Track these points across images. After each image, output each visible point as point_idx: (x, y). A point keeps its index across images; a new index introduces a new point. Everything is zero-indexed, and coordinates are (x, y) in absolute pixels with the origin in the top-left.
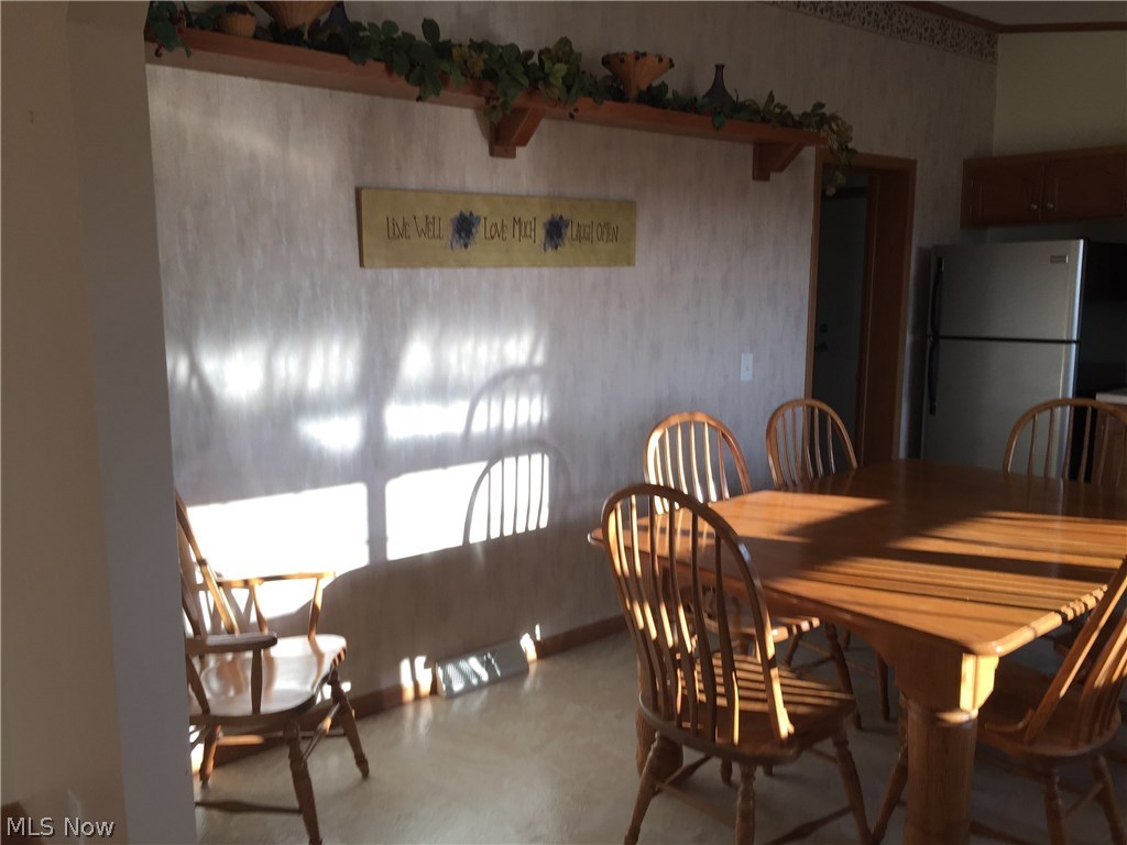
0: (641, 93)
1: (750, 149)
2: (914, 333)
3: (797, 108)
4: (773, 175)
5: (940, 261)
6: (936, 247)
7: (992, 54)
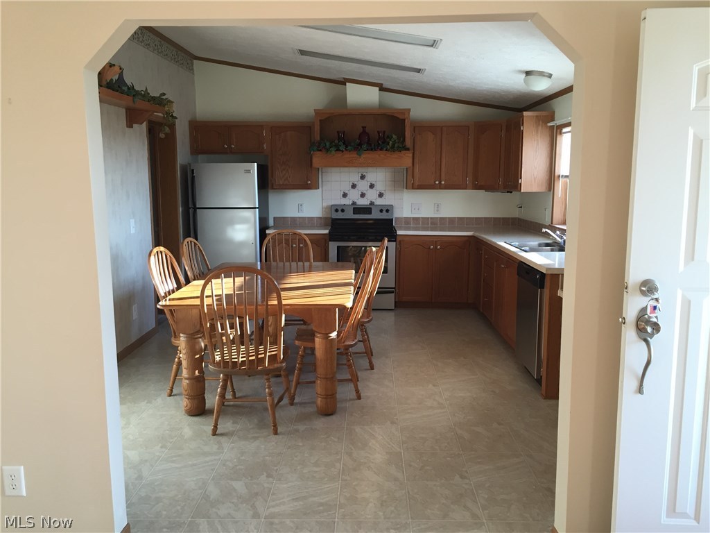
0: (107, 83)
1: (124, 110)
2: (182, 207)
4: (134, 125)
5: (193, 170)
6: (190, 164)
7: (193, 69)
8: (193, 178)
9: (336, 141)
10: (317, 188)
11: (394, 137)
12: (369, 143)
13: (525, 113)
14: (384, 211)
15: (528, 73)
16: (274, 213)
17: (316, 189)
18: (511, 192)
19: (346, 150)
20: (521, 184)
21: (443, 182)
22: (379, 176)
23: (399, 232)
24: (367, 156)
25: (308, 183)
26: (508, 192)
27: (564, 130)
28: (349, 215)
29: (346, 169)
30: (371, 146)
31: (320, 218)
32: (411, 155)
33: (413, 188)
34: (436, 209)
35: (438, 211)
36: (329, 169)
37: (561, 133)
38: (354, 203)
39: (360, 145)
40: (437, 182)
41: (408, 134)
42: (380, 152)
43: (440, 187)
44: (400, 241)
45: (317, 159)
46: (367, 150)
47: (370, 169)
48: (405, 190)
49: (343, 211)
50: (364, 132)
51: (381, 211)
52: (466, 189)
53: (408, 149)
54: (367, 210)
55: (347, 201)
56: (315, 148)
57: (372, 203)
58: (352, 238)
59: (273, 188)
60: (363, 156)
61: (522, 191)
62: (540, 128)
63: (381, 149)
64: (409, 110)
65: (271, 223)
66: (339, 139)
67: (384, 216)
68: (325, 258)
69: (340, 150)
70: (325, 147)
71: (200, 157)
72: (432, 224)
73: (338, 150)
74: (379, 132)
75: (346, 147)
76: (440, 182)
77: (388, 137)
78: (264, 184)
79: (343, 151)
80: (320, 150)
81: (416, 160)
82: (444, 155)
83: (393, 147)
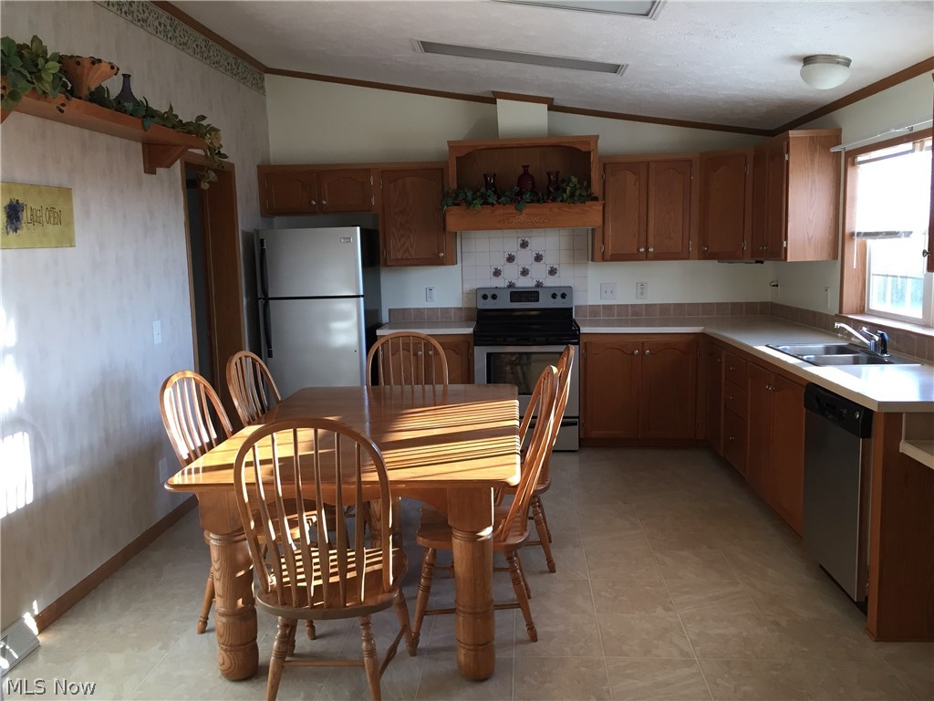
0: (92, 94)
1: (140, 146)
2: (247, 297)
3: (186, 116)
4: (158, 170)
5: (262, 241)
6: (257, 231)
7: (263, 87)
8: (263, 252)
9: (483, 190)
10: (454, 262)
11: (574, 179)
12: (534, 191)
13: (792, 133)
14: (559, 297)
15: (808, 60)
16: (389, 302)
17: (453, 264)
18: (762, 262)
19: (499, 203)
20: (786, 249)
21: (651, 250)
22: (550, 243)
23: (584, 330)
24: (532, 210)
25: (439, 255)
26: (757, 262)
27: (860, 158)
28: (505, 303)
29: (498, 233)
30: (537, 194)
31: (461, 308)
32: (601, 208)
33: (604, 259)
34: (639, 291)
35: (642, 294)
36: (473, 233)
37: (854, 164)
38: (511, 285)
39: (520, 194)
40: (642, 250)
41: (595, 174)
42: (552, 205)
43: (647, 257)
44: (586, 343)
45: (454, 218)
46: (532, 201)
47: (535, 232)
48: (590, 262)
49: (494, 297)
50: (526, 173)
51: (554, 296)
52: (688, 259)
53: (596, 199)
54: (532, 295)
55: (501, 282)
56: (450, 202)
57: (539, 285)
58: (509, 339)
59: (386, 265)
60: (526, 211)
61: (789, 260)
62: (817, 156)
63: (554, 200)
64: (597, 137)
65: (385, 318)
66: (488, 185)
67: (559, 303)
68: (468, 378)
69: (489, 204)
70: (465, 199)
71: (277, 220)
72: (633, 315)
73: (486, 203)
74: (549, 174)
75: (499, 198)
76: (647, 249)
77: (563, 181)
78: (373, 259)
79: (493, 205)
80: (458, 205)
81: (608, 216)
82: (652, 208)
83: (572, 195)
